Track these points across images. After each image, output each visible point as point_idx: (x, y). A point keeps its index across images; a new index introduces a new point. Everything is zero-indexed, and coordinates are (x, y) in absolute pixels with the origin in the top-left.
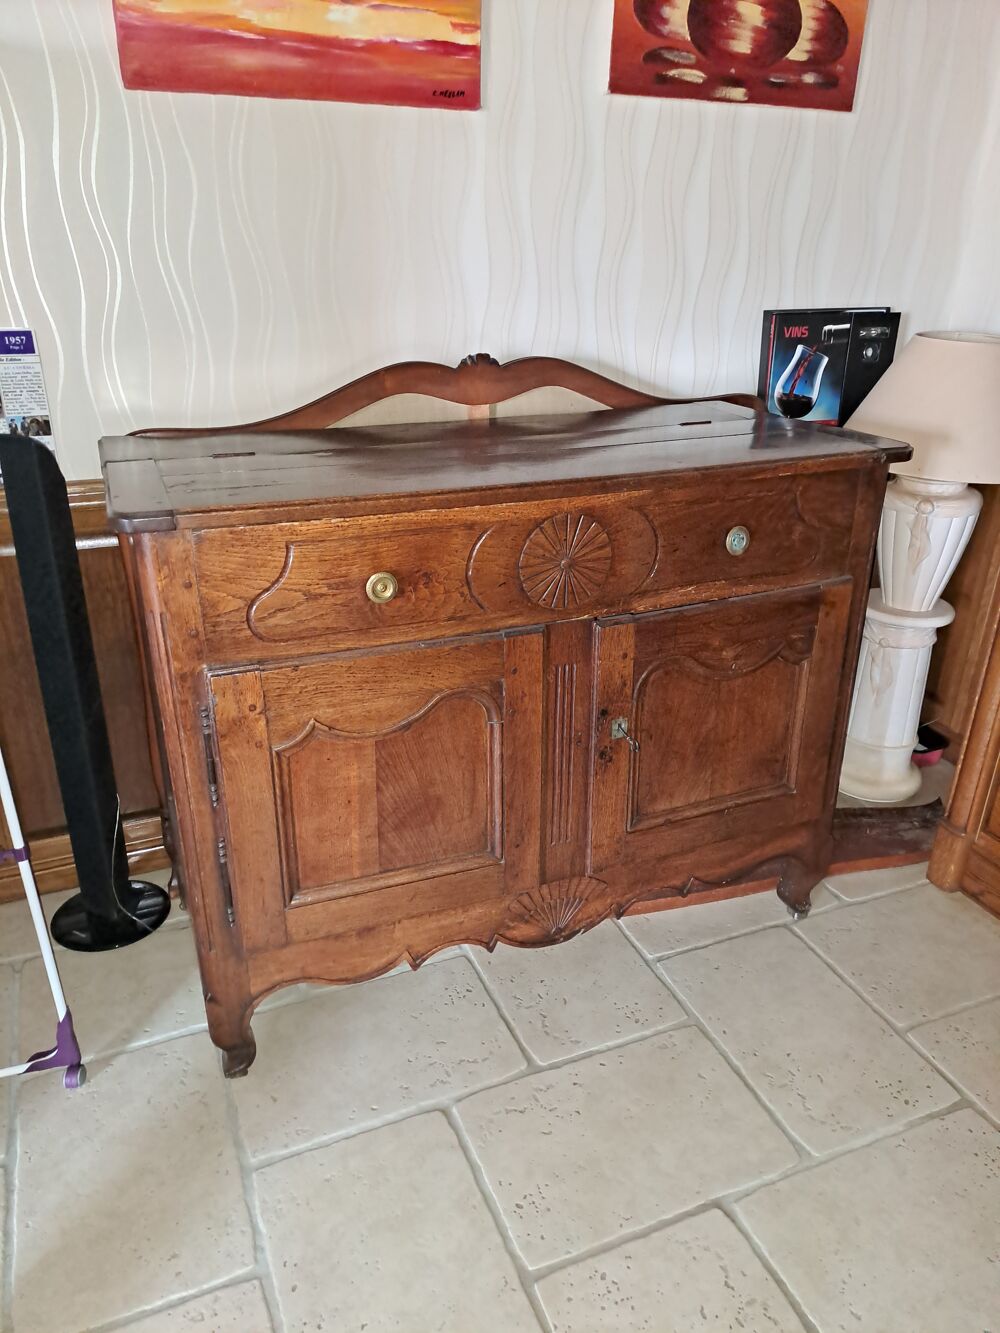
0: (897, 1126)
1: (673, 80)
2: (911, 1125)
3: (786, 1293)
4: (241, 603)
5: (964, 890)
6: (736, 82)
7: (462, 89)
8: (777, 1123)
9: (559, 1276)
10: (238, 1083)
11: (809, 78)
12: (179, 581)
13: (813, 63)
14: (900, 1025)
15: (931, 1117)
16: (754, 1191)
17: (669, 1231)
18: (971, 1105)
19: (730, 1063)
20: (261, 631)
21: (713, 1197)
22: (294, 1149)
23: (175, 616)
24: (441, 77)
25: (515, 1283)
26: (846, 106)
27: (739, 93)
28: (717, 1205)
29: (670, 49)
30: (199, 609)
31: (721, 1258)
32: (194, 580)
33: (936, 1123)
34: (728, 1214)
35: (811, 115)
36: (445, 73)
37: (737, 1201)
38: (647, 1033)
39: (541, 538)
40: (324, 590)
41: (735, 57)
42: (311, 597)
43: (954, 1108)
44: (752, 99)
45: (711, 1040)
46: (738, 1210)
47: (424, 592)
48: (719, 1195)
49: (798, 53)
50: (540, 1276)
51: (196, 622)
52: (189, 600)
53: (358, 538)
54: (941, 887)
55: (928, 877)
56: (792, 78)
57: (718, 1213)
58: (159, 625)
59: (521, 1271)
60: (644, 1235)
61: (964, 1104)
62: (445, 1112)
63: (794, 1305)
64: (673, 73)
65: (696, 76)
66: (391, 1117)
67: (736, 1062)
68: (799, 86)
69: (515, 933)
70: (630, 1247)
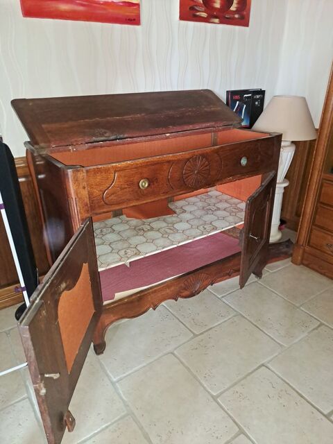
0: (306, 334)
1: (198, 16)
2: (309, 333)
3: (290, 386)
4: (101, 193)
5: (303, 264)
6: (216, 17)
7: (135, 18)
8: (272, 339)
9: (224, 394)
10: (100, 356)
11: (237, 16)
12: (81, 186)
13: (237, 11)
14: (297, 305)
15: (314, 329)
16: (272, 359)
17: (252, 375)
18: (324, 324)
19: (253, 324)
20: (107, 201)
21: (261, 363)
22: (127, 373)
23: (80, 199)
24: (127, 14)
25: (212, 399)
26: (246, 25)
27: (217, 20)
28: (263, 365)
29: (196, 6)
30: (87, 196)
31: (269, 380)
32: (86, 186)
33: (316, 331)
34: (267, 367)
35: (237, 28)
36: (129, 12)
37: (268, 363)
38: (226, 319)
39: (189, 165)
40: (126, 186)
41: (216, 9)
42: (122, 189)
43: (319, 326)
44: (221, 22)
45: (246, 318)
46: (269, 365)
47: (156, 184)
48: (263, 362)
49: (233, 8)
50: (218, 396)
51: (87, 200)
52: (85, 193)
53: (136, 168)
54: (296, 264)
55: (292, 262)
56: (232, 16)
57: (263, 367)
58: (74, 202)
59: (212, 396)
60: (245, 378)
61: (321, 324)
62: (173, 353)
63: (294, 389)
64: (198, 14)
65: (204, 15)
66: (155, 358)
67: (255, 324)
68: (234, 18)
69: (184, 294)
70: (242, 382)
